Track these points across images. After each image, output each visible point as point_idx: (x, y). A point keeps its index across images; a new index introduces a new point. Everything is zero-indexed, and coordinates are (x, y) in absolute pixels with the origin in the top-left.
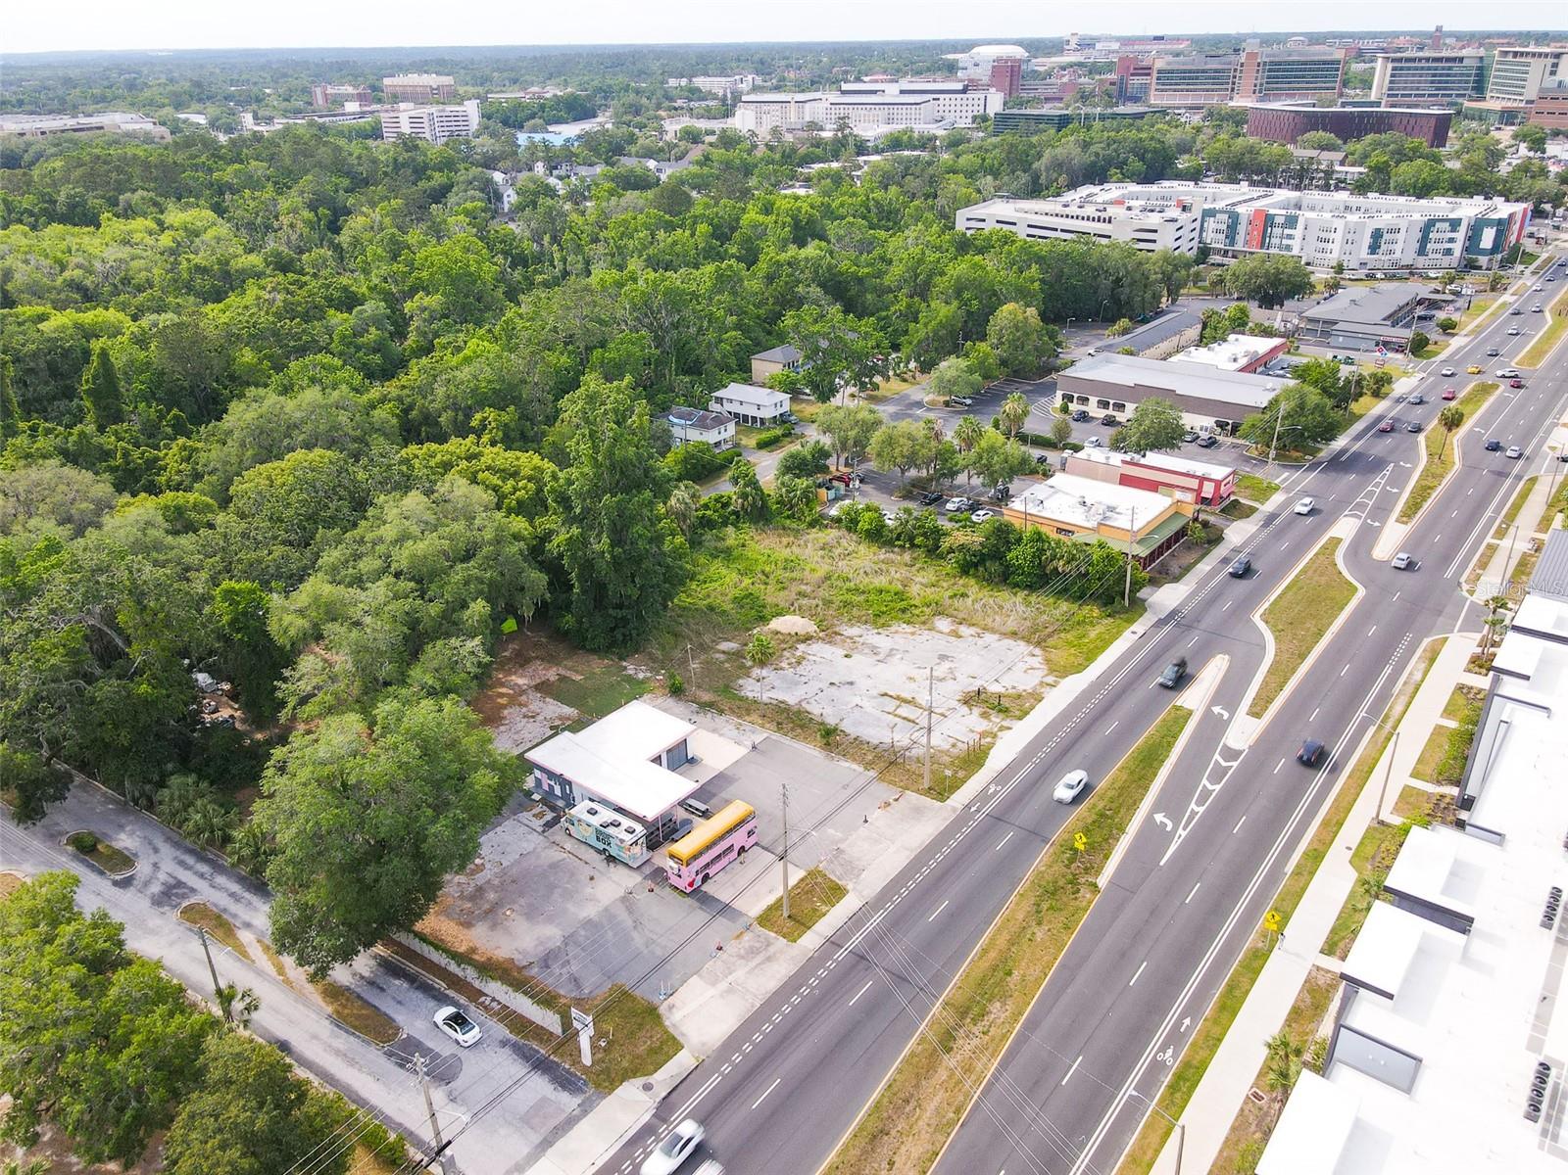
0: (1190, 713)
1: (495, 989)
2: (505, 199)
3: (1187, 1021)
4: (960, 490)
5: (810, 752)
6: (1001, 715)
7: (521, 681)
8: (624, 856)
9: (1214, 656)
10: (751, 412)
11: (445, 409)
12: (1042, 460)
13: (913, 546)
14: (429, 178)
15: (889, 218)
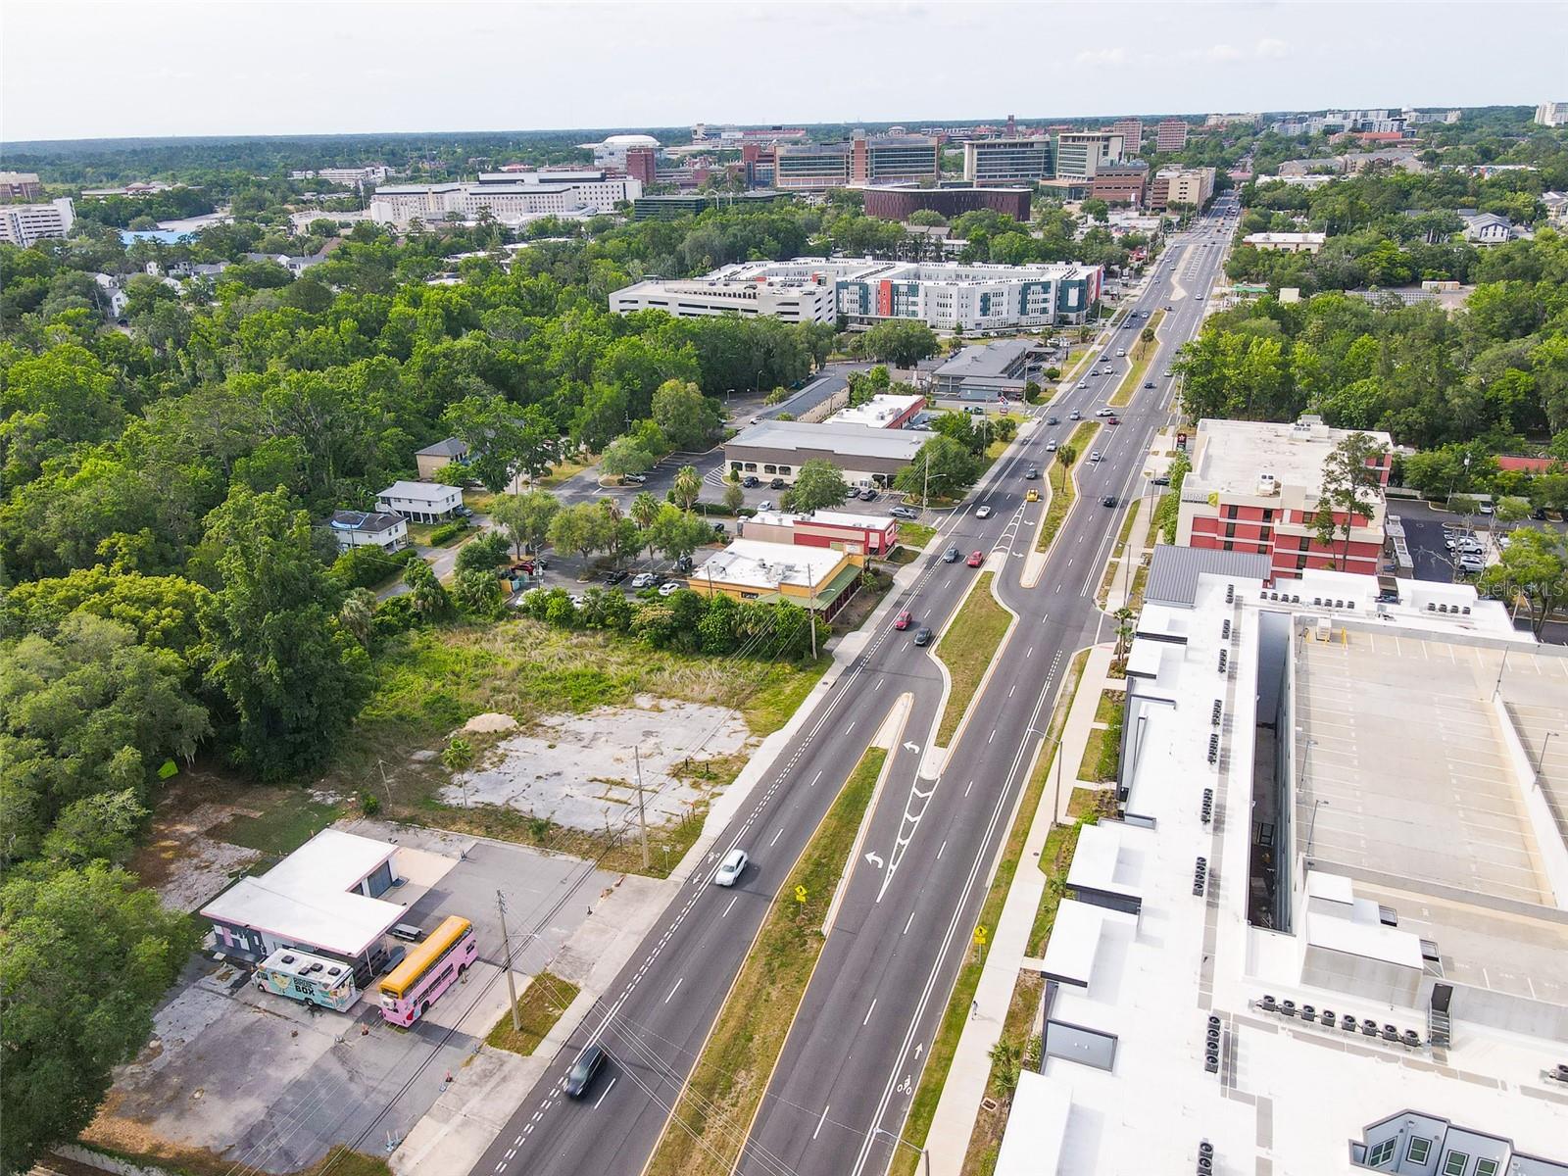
0: (885, 753)
2: (115, 303)
3: (920, 1048)
4: (643, 566)
5: (524, 852)
6: (711, 783)
7: (188, 830)
9: (899, 695)
10: (422, 509)
11: (62, 538)
12: (720, 528)
13: (605, 626)
14: (18, 285)
15: (543, 305)
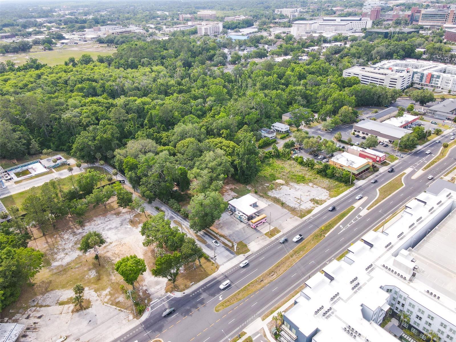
1: (222, 239)
3: (333, 258)
5: (279, 207)
6: (317, 204)
7: (227, 188)
8: (244, 221)
9: (365, 197)
10: (280, 129)
13: (308, 166)
14: (210, 52)
